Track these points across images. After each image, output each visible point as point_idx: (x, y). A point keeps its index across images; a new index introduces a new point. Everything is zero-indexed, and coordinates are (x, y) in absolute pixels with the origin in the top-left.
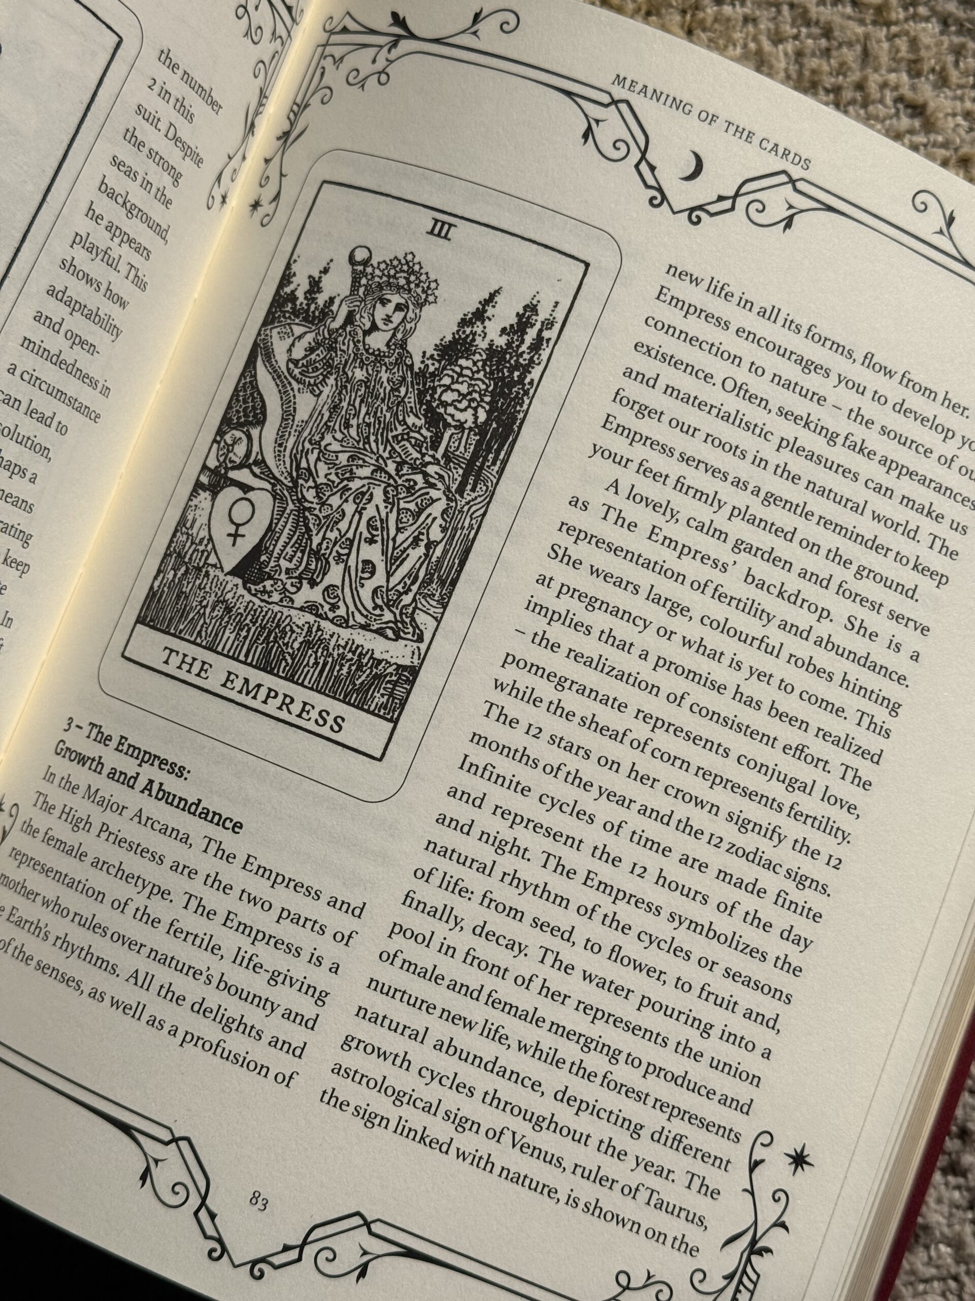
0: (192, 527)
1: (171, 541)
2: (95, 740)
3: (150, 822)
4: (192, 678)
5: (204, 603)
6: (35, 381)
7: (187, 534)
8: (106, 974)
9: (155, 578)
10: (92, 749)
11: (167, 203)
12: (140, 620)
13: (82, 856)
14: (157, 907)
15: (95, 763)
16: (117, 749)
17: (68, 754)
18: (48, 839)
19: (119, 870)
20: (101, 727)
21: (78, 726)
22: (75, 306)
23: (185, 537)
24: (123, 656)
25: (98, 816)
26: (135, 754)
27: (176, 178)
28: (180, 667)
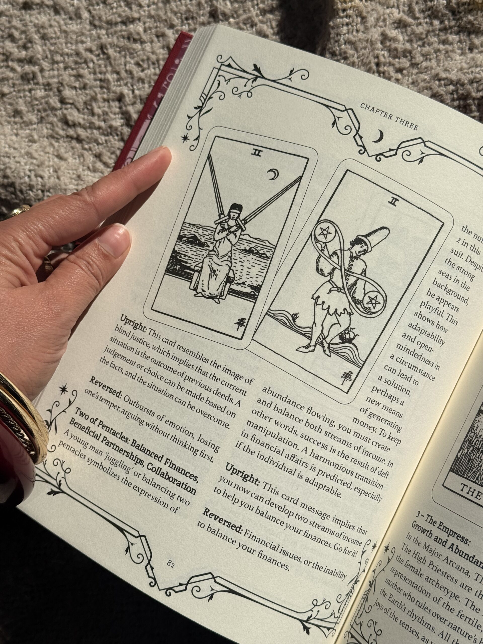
0: (476, 430)
1: (467, 436)
2: (429, 522)
3: (452, 563)
4: (473, 499)
5: (480, 465)
6: (403, 362)
7: (474, 433)
8: (429, 631)
9: (459, 452)
10: (428, 527)
11: (468, 288)
12: (451, 470)
13: (421, 575)
14: (453, 603)
15: (429, 533)
16: (438, 528)
17: (417, 527)
18: (407, 565)
19: (437, 583)
20: (432, 517)
21: (422, 515)
22: (422, 331)
23: (473, 434)
24: (443, 485)
25: (429, 558)
26: (446, 531)
27: (472, 278)
28: (468, 493)
